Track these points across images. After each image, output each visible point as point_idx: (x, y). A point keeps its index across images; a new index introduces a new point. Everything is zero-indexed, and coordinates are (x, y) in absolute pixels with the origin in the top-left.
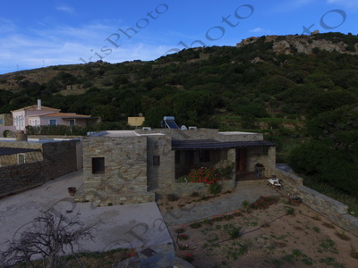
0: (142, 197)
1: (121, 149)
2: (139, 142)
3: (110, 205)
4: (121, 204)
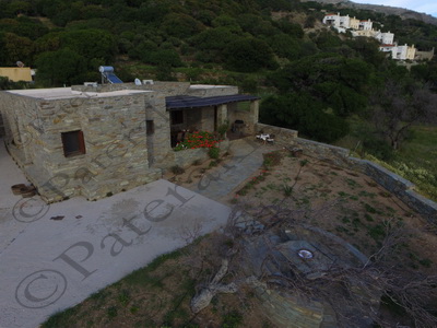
0: (147, 176)
1: (113, 115)
2: (135, 103)
3: (110, 194)
4: (124, 190)
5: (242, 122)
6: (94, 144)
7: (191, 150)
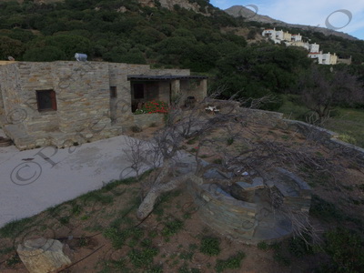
1: (81, 77)
2: (101, 68)
3: (76, 144)
4: (88, 142)
5: (193, 98)
6: (64, 99)
7: (149, 115)
